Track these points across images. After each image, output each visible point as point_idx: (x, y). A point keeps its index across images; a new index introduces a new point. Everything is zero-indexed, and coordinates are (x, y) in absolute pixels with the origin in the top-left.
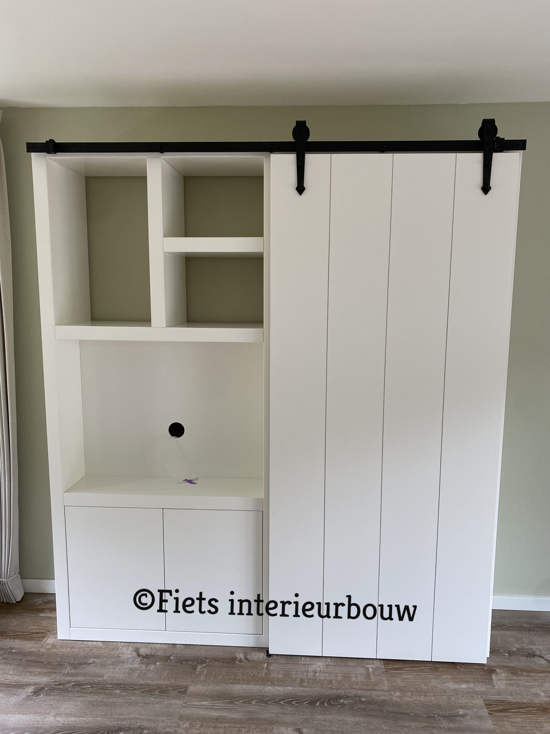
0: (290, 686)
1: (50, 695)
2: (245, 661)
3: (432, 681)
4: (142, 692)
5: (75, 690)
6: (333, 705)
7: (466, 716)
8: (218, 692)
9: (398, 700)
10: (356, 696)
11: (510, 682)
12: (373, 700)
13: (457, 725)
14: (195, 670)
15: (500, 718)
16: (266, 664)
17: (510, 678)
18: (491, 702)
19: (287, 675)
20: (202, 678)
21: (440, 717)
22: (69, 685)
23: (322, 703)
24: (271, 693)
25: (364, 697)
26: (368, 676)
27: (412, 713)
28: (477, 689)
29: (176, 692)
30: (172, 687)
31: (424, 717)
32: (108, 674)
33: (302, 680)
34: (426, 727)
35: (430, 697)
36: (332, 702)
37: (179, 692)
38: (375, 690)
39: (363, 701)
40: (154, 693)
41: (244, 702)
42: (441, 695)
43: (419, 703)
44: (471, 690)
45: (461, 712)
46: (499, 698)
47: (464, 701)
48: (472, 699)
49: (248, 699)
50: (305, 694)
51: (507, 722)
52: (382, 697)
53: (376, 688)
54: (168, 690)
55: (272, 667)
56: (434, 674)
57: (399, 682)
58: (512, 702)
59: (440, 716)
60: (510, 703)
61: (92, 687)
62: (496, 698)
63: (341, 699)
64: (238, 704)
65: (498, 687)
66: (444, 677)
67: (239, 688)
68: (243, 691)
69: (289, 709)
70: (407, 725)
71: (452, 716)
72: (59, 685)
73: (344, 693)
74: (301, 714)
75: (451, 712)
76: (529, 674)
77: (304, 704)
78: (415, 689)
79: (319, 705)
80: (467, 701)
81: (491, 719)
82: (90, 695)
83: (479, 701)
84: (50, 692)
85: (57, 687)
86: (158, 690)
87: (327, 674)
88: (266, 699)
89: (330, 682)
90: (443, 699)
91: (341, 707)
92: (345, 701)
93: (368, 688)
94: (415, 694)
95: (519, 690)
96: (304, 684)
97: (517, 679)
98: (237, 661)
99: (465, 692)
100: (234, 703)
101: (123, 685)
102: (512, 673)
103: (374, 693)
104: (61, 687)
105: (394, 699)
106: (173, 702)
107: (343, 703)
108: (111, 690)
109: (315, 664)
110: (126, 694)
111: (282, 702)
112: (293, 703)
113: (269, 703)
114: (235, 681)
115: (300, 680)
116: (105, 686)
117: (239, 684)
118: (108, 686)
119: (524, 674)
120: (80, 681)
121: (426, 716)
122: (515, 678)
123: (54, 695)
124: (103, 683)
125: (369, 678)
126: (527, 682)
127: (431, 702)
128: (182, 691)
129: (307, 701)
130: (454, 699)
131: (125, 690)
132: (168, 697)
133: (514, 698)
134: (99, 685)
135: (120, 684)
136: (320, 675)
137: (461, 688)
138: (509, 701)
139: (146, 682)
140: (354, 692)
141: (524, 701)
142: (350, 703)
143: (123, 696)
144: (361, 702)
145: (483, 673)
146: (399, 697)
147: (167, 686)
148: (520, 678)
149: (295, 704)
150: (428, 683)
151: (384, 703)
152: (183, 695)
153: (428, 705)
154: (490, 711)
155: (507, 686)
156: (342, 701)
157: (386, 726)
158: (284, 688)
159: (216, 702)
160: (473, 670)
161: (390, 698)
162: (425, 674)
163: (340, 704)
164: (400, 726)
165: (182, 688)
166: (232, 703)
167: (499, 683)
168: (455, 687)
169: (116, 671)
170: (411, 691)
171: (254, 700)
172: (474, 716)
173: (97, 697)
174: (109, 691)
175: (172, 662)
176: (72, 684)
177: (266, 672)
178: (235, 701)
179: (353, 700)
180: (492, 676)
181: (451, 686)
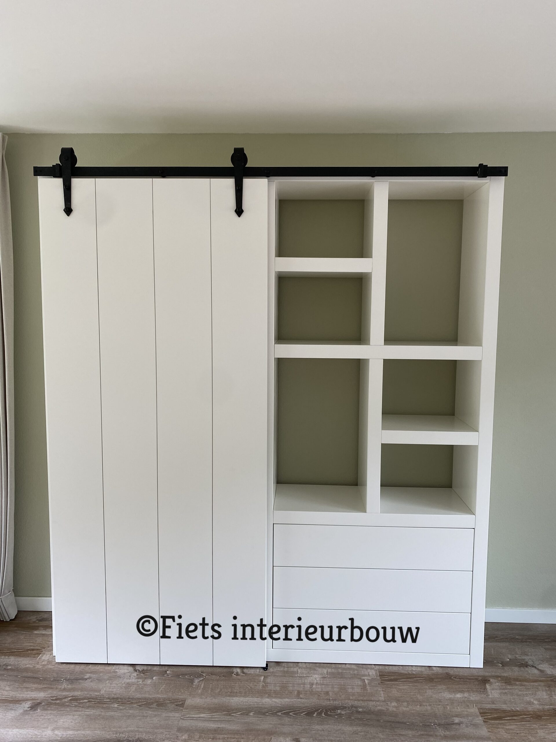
0: (287, 698)
1: (46, 710)
2: (242, 674)
3: (427, 692)
4: (140, 706)
5: (73, 704)
6: (330, 716)
7: (462, 724)
8: (216, 705)
9: (394, 709)
10: (352, 706)
11: (504, 691)
12: (369, 710)
13: (453, 733)
14: (192, 684)
15: (494, 726)
16: (263, 677)
17: (504, 687)
18: (486, 710)
19: (284, 687)
20: (200, 691)
21: (436, 726)
22: (66, 700)
23: (320, 714)
24: (268, 705)
25: (360, 707)
26: (364, 687)
27: (409, 722)
28: (472, 698)
29: (173, 705)
30: (170, 701)
31: (420, 726)
32: (105, 689)
33: (299, 693)
34: (423, 735)
35: (425, 707)
36: (330, 713)
37: (177, 705)
38: (371, 701)
39: (360, 711)
40: (152, 706)
41: (241, 714)
42: (436, 705)
43: (415, 712)
44: (466, 699)
45: (457, 720)
46: (493, 706)
47: (459, 709)
48: (467, 707)
49: (246, 711)
50: (302, 705)
51: (502, 729)
52: (378, 708)
53: (372, 699)
54: (165, 703)
55: (269, 680)
56: (429, 685)
57: (395, 692)
58: (506, 710)
59: (436, 724)
60: (504, 711)
61: (89, 701)
62: (491, 706)
63: (338, 710)
64: (236, 716)
65: (493, 696)
66: (439, 687)
67: (236, 701)
68: (241, 703)
69: (287, 719)
70: (404, 733)
71: (448, 724)
72: (56, 700)
73: (340, 704)
74: (299, 724)
75: (447, 721)
76: (523, 683)
77: (302, 714)
78: (411, 700)
79: (316, 715)
80: (462, 709)
81: (486, 727)
82: (87, 709)
83: (474, 710)
84: (48, 707)
85: (54, 702)
86: (156, 704)
87: (324, 686)
88: (263, 711)
89: (327, 693)
90: (438, 708)
91: (339, 717)
92: (342, 712)
93: (365, 699)
94: (411, 704)
95: (513, 699)
96: (301, 696)
97: (511, 688)
98: (233, 675)
99: (460, 701)
100: (233, 715)
101: (120, 699)
102: (506, 683)
103: (371, 703)
104: (58, 702)
105: (391, 709)
106: (171, 714)
107: (340, 713)
108: (109, 704)
109: (311, 676)
110: (124, 707)
111: (280, 714)
112: (291, 714)
113: (267, 714)
114: (232, 694)
115: (296, 692)
116: (103, 700)
117: (237, 697)
118: (105, 700)
119: (517, 683)
120: (77, 696)
121: (423, 725)
122: (508, 687)
123: (51, 710)
124: (100, 697)
125: (365, 689)
126: (520, 691)
127: (427, 711)
128: (180, 704)
129: (304, 712)
130: (450, 708)
131: (122, 703)
132: (166, 710)
133: (508, 707)
134: (96, 699)
135: (117, 698)
136: (317, 686)
137: (455, 698)
138: (503, 709)
139: (143, 696)
140: (350, 703)
141: (518, 709)
142: (347, 714)
143: (121, 710)
144: (359, 712)
145: (477, 683)
146: (395, 707)
147: (164, 699)
148: (513, 687)
149: (292, 715)
150: (424, 693)
151: (380, 713)
152: (181, 708)
153: (424, 714)
154: (484, 719)
155: (501, 696)
156: (339, 711)
157: (383, 735)
158: (281, 700)
159: (214, 714)
160: (467, 680)
161: (386, 708)
162: (420, 685)
163: (337, 715)
164: (397, 735)
165: (180, 701)
166: (230, 715)
167: (493, 692)
168: (450, 697)
169: (113, 685)
170: (407, 702)
171: (252, 712)
172: (469, 724)
173: (95, 711)
174: (107, 705)
175: (169, 676)
176: (69, 699)
177: (263, 685)
178: (233, 713)
179: (350, 711)
180: (486, 686)
181: (447, 696)
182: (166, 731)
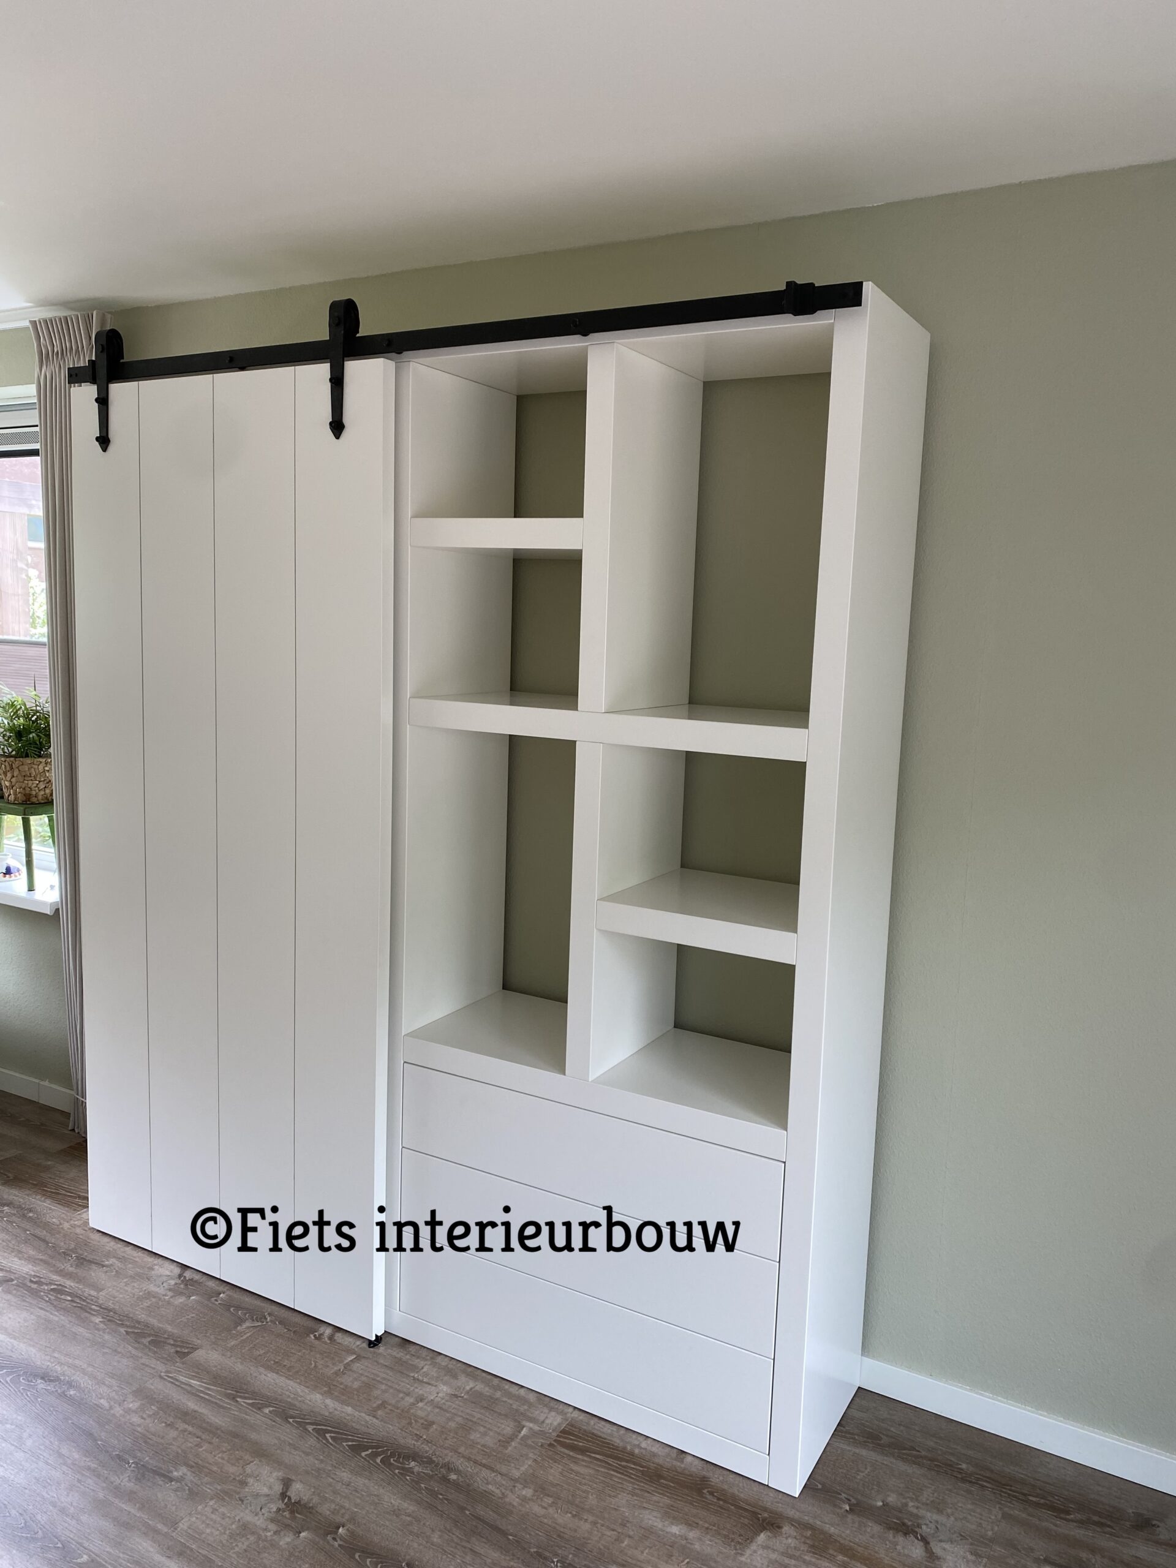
0: (352, 1407)
1: (10, 1293)
2: (326, 1339)
3: (620, 1496)
4: (128, 1333)
5: (47, 1297)
6: (390, 1466)
8: (233, 1374)
9: (516, 1502)
10: (446, 1465)
11: (787, 1561)
12: (468, 1485)
14: (236, 1327)
16: (355, 1356)
17: (798, 1553)
20: (232, 1343)
21: (559, 1564)
22: (46, 1288)
23: (374, 1455)
24: (310, 1406)
25: (458, 1473)
26: (508, 1439)
27: (515, 1536)
28: (696, 1546)
29: (172, 1350)
30: (175, 1341)
31: (529, 1552)
32: (110, 1290)
33: (383, 1405)
35: (582, 1521)
36: (394, 1460)
37: (177, 1352)
38: (492, 1469)
39: (449, 1480)
40: (143, 1340)
41: (252, 1405)
42: (608, 1527)
43: (550, 1523)
44: (684, 1542)
47: (643, 1555)
49: (261, 1401)
50: (363, 1428)
52: (490, 1487)
53: (498, 1467)
54: (165, 1343)
55: (356, 1366)
56: (638, 1485)
57: (553, 1473)
59: (563, 1563)
61: (72, 1301)
63: (414, 1460)
64: (240, 1404)
65: (748, 1560)
66: (655, 1498)
67: (269, 1380)
68: (270, 1387)
69: (310, 1442)
70: (482, 1551)
72: (35, 1283)
73: (431, 1452)
74: (321, 1457)
76: (853, 1562)
77: (345, 1444)
78: (570, 1498)
79: (366, 1455)
80: (650, 1557)
82: (57, 1311)
84: (15, 1289)
85: (29, 1284)
86: (151, 1338)
87: (437, 1410)
88: (291, 1412)
89: (428, 1425)
90: (603, 1535)
91: (401, 1474)
92: (416, 1467)
93: (484, 1461)
94: (560, 1505)
96: (380, 1412)
97: (811, 1561)
98: (312, 1336)
99: (665, 1540)
100: (238, 1399)
101: (114, 1313)
102: (812, 1546)
103: (485, 1473)
104: (35, 1286)
105: (512, 1499)
106: (153, 1363)
107: (411, 1468)
108: (92, 1314)
109: (436, 1386)
110: (105, 1327)
111: (310, 1428)
112: (328, 1435)
113: (291, 1420)
114: (276, 1367)
115: (380, 1402)
116: (90, 1305)
117: (277, 1373)
118: (93, 1307)
119: (838, 1557)
120: (66, 1287)
121: (537, 1552)
122: (808, 1557)
123: (15, 1295)
124: (92, 1300)
125: (506, 1444)
127: (575, 1531)
128: (183, 1351)
129: (353, 1441)
130: (628, 1545)
131: (109, 1320)
132: (155, 1352)
134: (84, 1301)
135: (110, 1310)
137: (663, 1531)
139: (149, 1320)
140: (450, 1457)
142: (421, 1474)
143: (98, 1330)
144: (445, 1479)
145: (746, 1521)
146: (524, 1499)
147: (171, 1336)
149: (329, 1438)
150: (610, 1496)
151: (485, 1498)
152: (178, 1359)
153: (562, 1534)
156: (413, 1464)
157: (440, 1537)
158: (340, 1405)
159: (212, 1387)
160: (733, 1507)
161: (503, 1494)
162: (619, 1478)
163: (402, 1469)
164: (465, 1548)
165: (188, 1348)
166: (234, 1398)
167: (760, 1552)
168: (655, 1524)
169: (126, 1288)
170: (557, 1498)
171: (270, 1406)
173: (63, 1318)
174: (87, 1315)
175: (217, 1303)
176: (53, 1287)
177: (340, 1370)
178: (241, 1397)
179: (432, 1472)
180: (759, 1535)
181: (649, 1519)
182: (118, 1386)
